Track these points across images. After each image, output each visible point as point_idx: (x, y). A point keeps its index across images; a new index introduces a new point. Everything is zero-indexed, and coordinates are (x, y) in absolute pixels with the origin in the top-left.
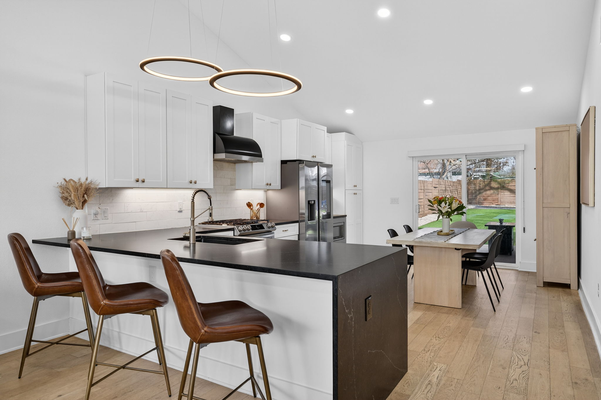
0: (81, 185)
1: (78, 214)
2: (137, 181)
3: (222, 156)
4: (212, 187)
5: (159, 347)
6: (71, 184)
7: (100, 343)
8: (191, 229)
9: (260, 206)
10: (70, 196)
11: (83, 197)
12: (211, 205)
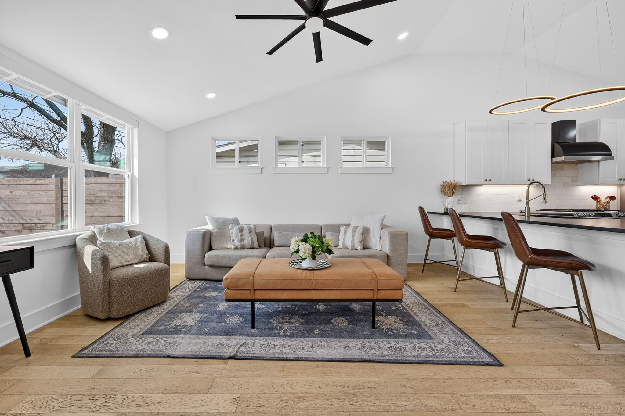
0: (451, 184)
1: (450, 199)
2: (486, 180)
3: (562, 159)
4: (550, 183)
5: (501, 275)
6: (446, 184)
7: (461, 270)
8: (527, 208)
9: (610, 199)
10: (446, 190)
11: (453, 190)
12: (545, 192)
